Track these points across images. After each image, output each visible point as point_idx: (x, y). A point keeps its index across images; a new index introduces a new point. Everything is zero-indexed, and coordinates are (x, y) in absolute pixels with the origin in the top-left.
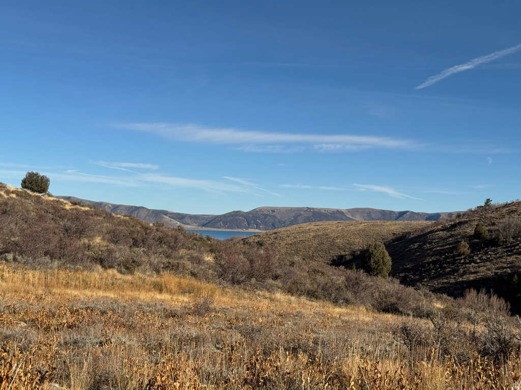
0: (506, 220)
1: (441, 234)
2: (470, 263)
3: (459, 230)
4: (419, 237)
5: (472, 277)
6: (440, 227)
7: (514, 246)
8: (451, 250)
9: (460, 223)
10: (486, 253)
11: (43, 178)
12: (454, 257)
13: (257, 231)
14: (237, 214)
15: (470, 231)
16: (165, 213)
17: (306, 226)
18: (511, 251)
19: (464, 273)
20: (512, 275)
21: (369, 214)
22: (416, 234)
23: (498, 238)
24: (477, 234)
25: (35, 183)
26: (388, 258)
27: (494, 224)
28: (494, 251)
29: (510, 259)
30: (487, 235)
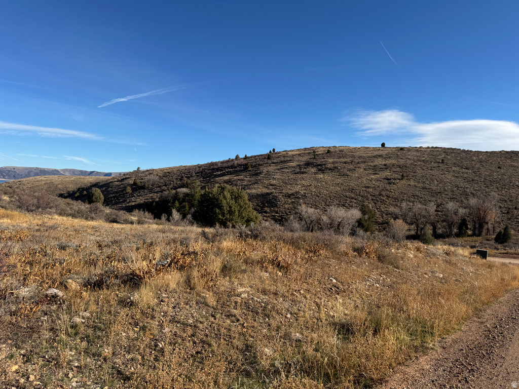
0: (148, 177)
1: (117, 183)
2: (132, 197)
3: (125, 182)
4: (105, 184)
5: (133, 204)
6: (116, 180)
7: (152, 189)
8: (122, 191)
9: (126, 178)
10: (140, 193)
12: (124, 194)
13: (3, 179)
15: (131, 182)
17: (39, 178)
18: (151, 191)
19: (130, 202)
20: (153, 202)
22: (103, 183)
23: (144, 185)
24: (135, 184)
27: (142, 179)
28: (143, 191)
29: (151, 195)
30: (139, 184)
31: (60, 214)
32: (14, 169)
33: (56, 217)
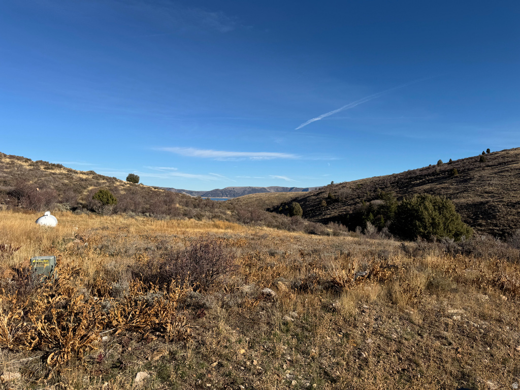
0: (342, 190)
1: (313, 197)
2: (327, 210)
3: (321, 196)
4: (303, 199)
5: (328, 216)
6: (312, 194)
7: (346, 202)
8: (318, 205)
9: (321, 192)
10: (334, 206)
11: (136, 176)
12: (320, 207)
13: (227, 198)
14: (217, 190)
15: (326, 196)
16: (184, 191)
17: (251, 195)
18: (345, 204)
19: (325, 215)
20: (347, 214)
21: (277, 189)
22: (302, 198)
23: (338, 198)
24: (329, 197)
25: (133, 179)
26: (301, 209)
27: (336, 193)
28: (337, 204)
29: (344, 208)
30: (333, 197)
31: (268, 226)
32: (234, 189)
33: (265, 228)
